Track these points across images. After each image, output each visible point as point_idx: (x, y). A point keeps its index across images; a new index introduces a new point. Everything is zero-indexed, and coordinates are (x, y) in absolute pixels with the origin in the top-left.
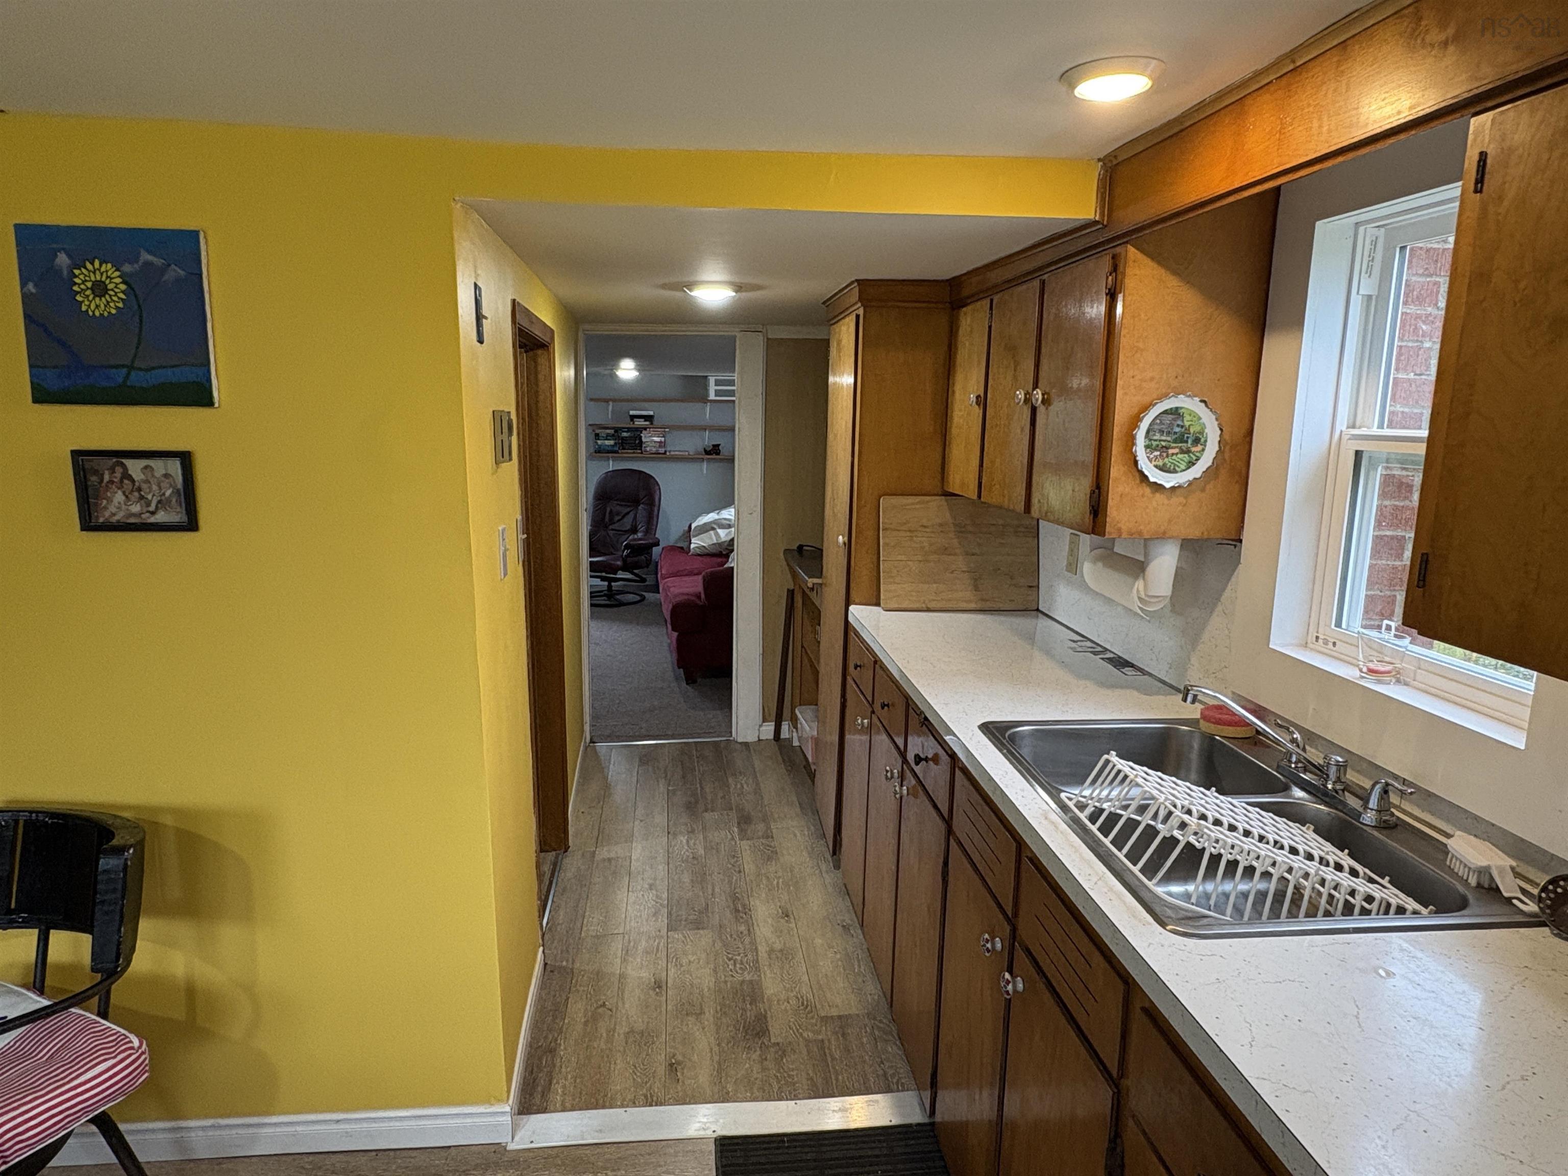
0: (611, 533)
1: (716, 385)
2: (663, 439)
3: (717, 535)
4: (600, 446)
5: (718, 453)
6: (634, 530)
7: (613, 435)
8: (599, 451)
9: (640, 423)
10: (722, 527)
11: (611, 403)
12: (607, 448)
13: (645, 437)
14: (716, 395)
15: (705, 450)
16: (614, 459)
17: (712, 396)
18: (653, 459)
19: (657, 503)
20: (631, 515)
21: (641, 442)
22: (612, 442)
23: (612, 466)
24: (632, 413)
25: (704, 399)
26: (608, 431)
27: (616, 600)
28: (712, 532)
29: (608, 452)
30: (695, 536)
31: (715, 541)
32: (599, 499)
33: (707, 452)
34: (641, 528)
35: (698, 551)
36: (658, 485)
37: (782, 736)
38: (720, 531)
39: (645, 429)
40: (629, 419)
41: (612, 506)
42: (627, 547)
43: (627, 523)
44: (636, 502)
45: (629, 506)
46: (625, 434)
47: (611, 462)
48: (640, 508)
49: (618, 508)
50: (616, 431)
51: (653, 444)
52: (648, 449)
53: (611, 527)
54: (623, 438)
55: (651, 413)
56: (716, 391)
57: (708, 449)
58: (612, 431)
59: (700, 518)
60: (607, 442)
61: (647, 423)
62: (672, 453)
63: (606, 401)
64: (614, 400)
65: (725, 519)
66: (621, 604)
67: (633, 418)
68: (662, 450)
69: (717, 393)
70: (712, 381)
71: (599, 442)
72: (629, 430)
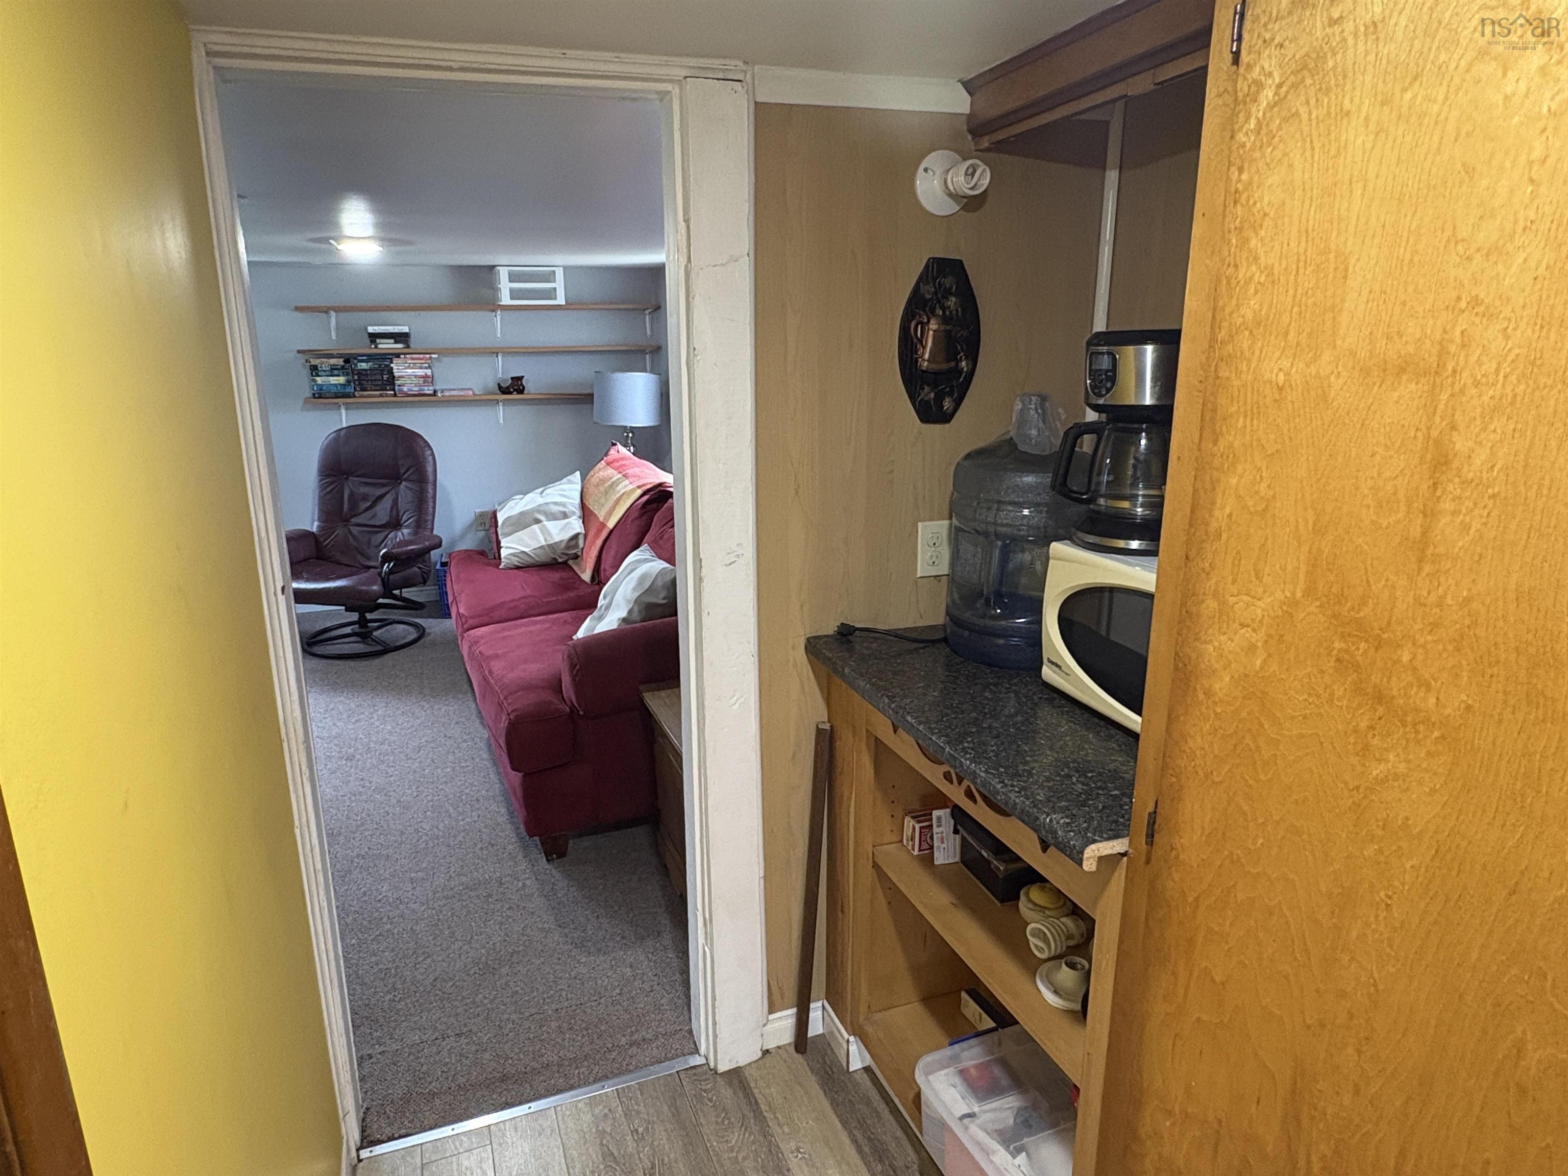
0: (355, 530)
1: (510, 281)
2: (429, 372)
3: (545, 531)
4: (321, 387)
5: (521, 391)
6: (395, 524)
7: (343, 368)
8: (320, 395)
9: (386, 345)
10: (553, 517)
11: (333, 314)
12: (334, 390)
13: (399, 368)
14: (512, 298)
15: (500, 387)
16: (348, 407)
17: (506, 300)
18: (412, 404)
19: (431, 478)
20: (387, 502)
21: (392, 378)
22: (342, 380)
23: (345, 418)
24: (371, 329)
25: (493, 305)
26: (333, 361)
27: (377, 642)
28: (536, 527)
29: (337, 396)
30: (507, 535)
31: (544, 543)
32: (328, 476)
33: (504, 391)
34: (408, 518)
35: (515, 561)
36: (431, 449)
37: (811, 1033)
38: (550, 525)
39: (398, 356)
40: (368, 340)
41: (352, 486)
42: (386, 558)
43: (382, 512)
44: (395, 478)
45: (384, 485)
46: (364, 366)
47: (343, 411)
48: (402, 486)
49: (364, 490)
50: (347, 361)
51: (415, 381)
52: (405, 389)
53: (353, 520)
54: (361, 373)
55: (405, 329)
56: (512, 291)
57: (504, 385)
58: (340, 362)
59: (511, 503)
60: (333, 380)
61: (400, 346)
62: (447, 394)
63: (326, 310)
64: (338, 310)
65: (556, 503)
66: (387, 649)
67: (374, 337)
68: (428, 390)
69: (514, 294)
70: (503, 273)
71: (319, 380)
72: (370, 358)
